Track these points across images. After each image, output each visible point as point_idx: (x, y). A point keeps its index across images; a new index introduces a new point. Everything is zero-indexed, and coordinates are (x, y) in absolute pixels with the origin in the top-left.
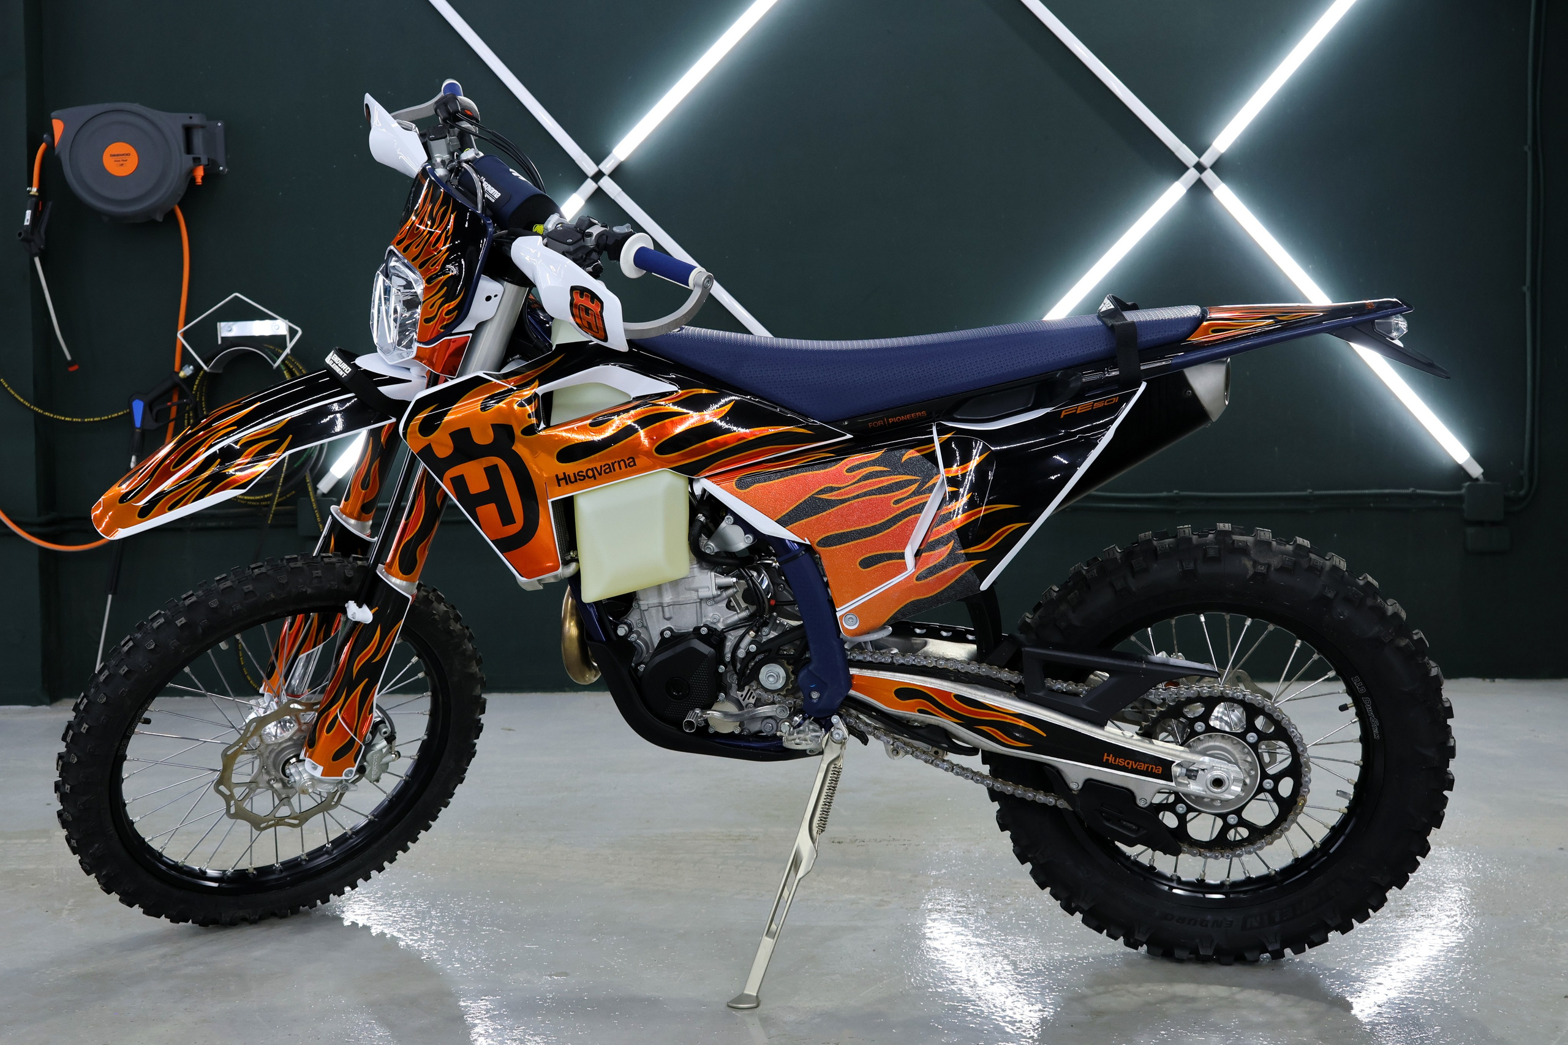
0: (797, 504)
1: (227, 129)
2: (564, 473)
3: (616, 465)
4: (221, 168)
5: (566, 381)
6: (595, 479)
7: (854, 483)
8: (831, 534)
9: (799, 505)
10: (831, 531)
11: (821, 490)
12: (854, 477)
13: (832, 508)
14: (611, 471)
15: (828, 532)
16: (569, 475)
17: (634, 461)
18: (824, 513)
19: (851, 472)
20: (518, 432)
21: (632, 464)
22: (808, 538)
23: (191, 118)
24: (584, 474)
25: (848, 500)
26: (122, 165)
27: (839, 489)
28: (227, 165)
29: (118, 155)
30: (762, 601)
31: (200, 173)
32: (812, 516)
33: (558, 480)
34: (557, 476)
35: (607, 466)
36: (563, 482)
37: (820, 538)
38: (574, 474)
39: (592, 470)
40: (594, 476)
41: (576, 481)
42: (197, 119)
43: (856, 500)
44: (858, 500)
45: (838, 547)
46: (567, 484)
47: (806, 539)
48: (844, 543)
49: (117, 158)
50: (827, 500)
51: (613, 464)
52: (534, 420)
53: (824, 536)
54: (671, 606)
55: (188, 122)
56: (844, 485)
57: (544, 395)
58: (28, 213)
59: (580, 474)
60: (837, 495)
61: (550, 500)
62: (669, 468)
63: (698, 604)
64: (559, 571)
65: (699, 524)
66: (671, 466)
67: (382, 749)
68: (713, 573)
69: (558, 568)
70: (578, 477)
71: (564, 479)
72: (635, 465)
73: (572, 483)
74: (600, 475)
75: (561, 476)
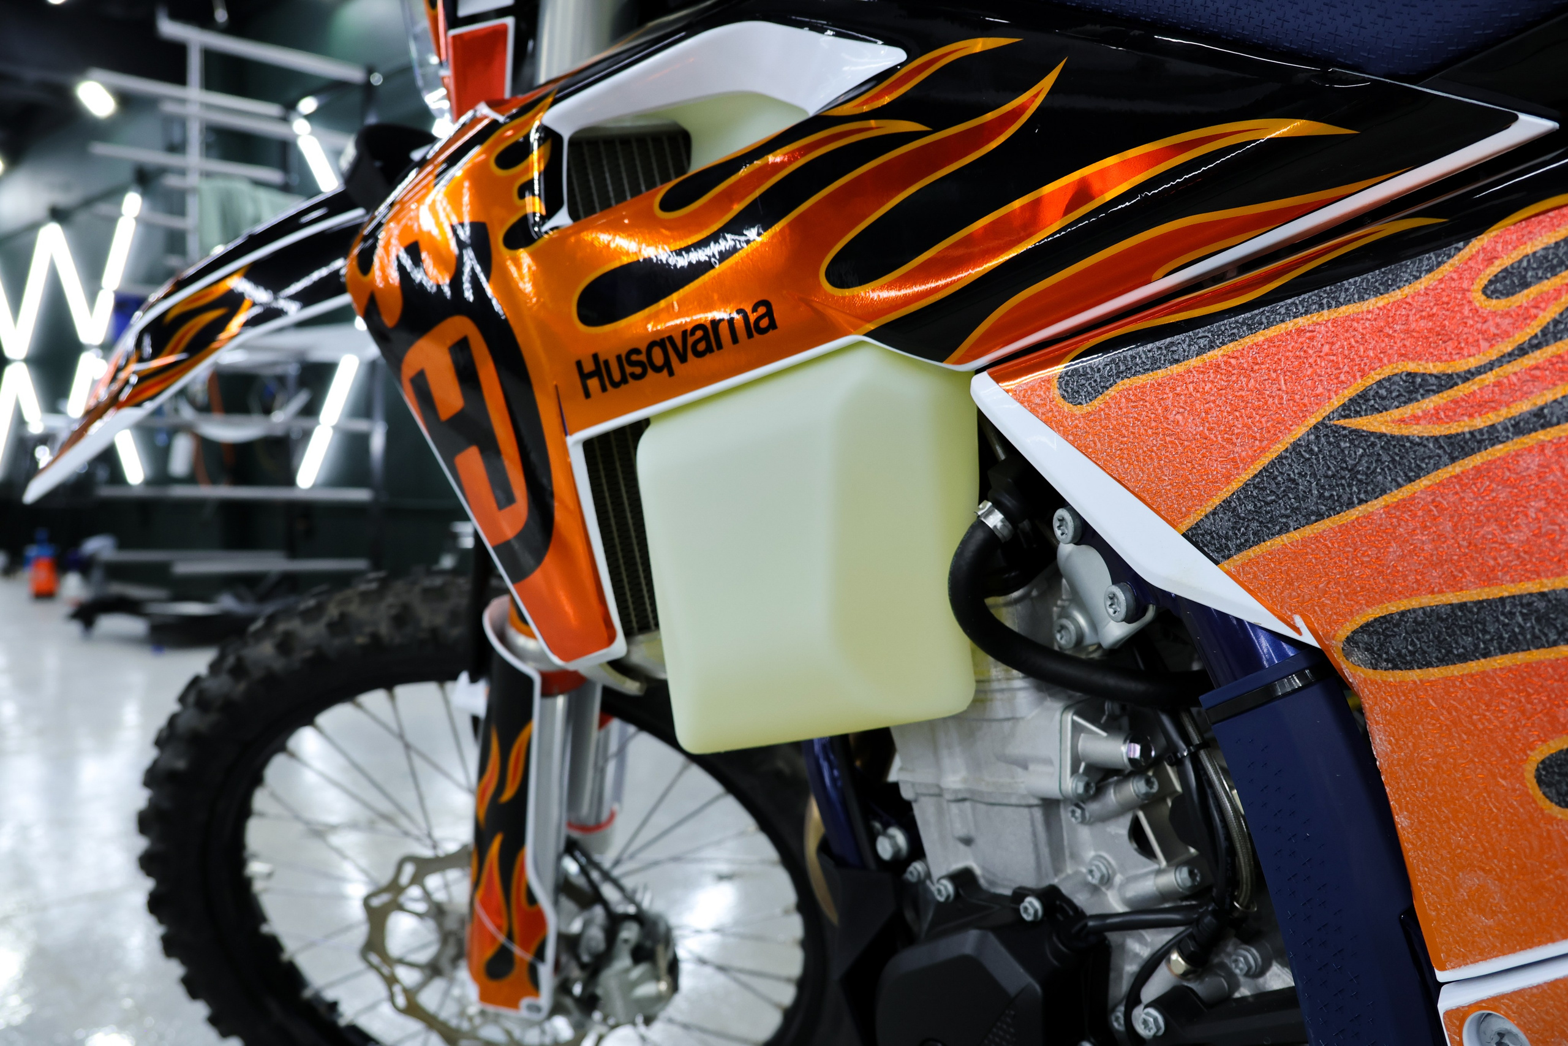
0: (1264, 461)
2: (595, 357)
3: (724, 328)
6: (671, 373)
7: (1522, 351)
8: (1404, 605)
9: (1272, 464)
10: (1402, 594)
11: (1363, 396)
12: (1525, 316)
13: (1410, 480)
14: (709, 349)
15: (1389, 595)
16: (606, 362)
17: (768, 315)
18: (1376, 505)
19: (1509, 293)
20: (497, 240)
21: (764, 323)
22: (1304, 617)
24: (643, 357)
25: (1491, 436)
27: (1447, 382)
30: (1223, 843)
32: (1320, 516)
33: (584, 377)
34: (579, 364)
35: (699, 334)
36: (593, 383)
37: (1360, 620)
38: (619, 357)
39: (662, 344)
40: (667, 364)
41: (624, 380)
43: (1530, 440)
44: (1541, 435)
45: (1435, 673)
46: (604, 389)
47: (1299, 621)
48: (1464, 658)
50: (1390, 441)
51: (715, 325)
52: (535, 205)
53: (1373, 613)
54: (967, 804)
56: (1472, 363)
59: (634, 357)
60: (1435, 416)
61: (575, 442)
62: (869, 334)
63: (1038, 813)
64: (619, 647)
65: (980, 535)
66: (871, 327)
67: (627, 971)
68: (1069, 717)
69: (611, 639)
70: (629, 369)
71: (596, 373)
72: (773, 325)
73: (616, 385)
74: (683, 359)
75: (589, 367)
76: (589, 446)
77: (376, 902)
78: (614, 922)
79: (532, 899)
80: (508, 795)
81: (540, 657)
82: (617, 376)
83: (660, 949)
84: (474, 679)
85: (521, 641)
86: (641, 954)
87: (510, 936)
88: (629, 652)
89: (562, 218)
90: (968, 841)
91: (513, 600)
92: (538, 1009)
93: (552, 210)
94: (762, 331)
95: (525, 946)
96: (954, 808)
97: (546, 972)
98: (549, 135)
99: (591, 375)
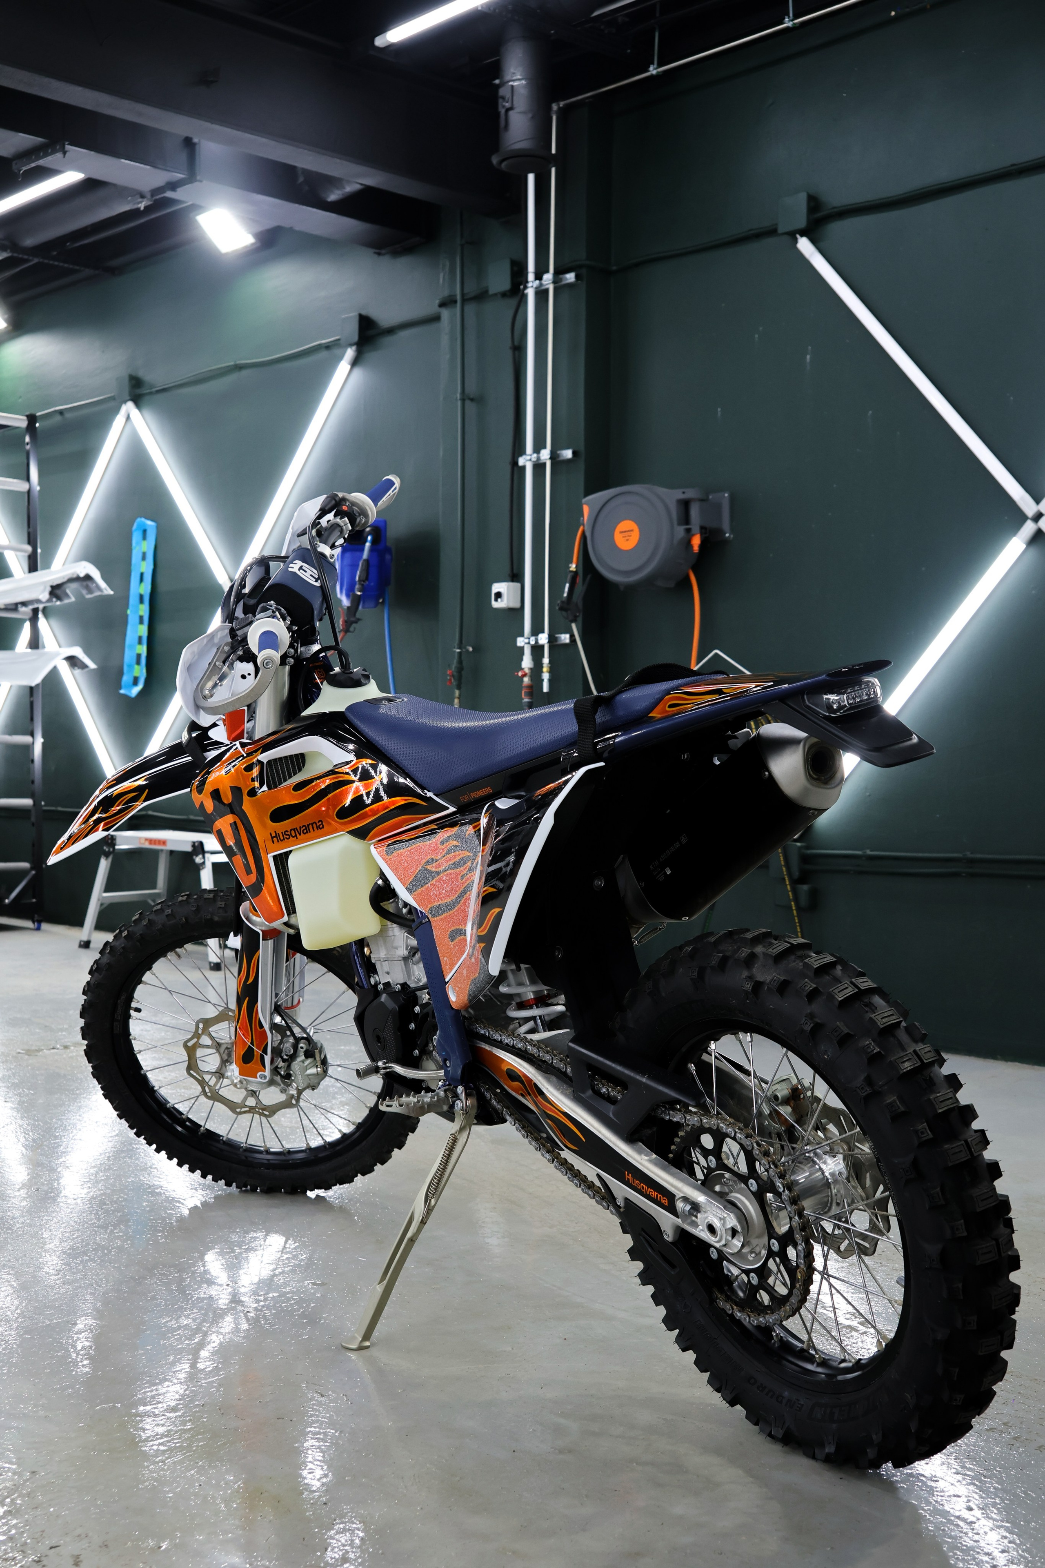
0: (416, 873)
1: (732, 499)
2: (275, 832)
3: (310, 826)
4: (727, 535)
5: (281, 750)
6: (297, 838)
11: (427, 862)
12: (444, 850)
13: (433, 879)
14: (307, 832)
16: (278, 834)
17: (322, 824)
18: (429, 884)
20: (245, 792)
21: (321, 826)
23: (684, 493)
24: (289, 833)
26: (628, 540)
27: (436, 861)
28: (732, 531)
29: (625, 532)
31: (696, 541)
32: (423, 886)
33: (272, 838)
34: (270, 834)
35: (303, 827)
36: (275, 839)
38: (282, 832)
39: (294, 830)
40: (296, 835)
41: (284, 839)
42: (690, 494)
44: (445, 873)
46: (278, 841)
48: (440, 915)
49: (624, 534)
51: (308, 825)
52: (257, 784)
53: (430, 906)
54: (387, 962)
55: (682, 496)
56: (439, 857)
57: (269, 762)
58: (567, 585)
59: (286, 833)
60: (435, 867)
61: (270, 857)
62: (347, 832)
63: (402, 962)
64: (285, 918)
65: (377, 886)
66: (348, 830)
67: (303, 1062)
68: (406, 934)
69: (283, 916)
70: (285, 836)
71: (276, 836)
72: (323, 827)
73: (282, 841)
74: (300, 834)
75: (274, 835)
76: (275, 857)
77: (190, 1044)
78: (297, 1040)
79: (261, 1026)
80: (250, 981)
81: (262, 924)
82: (282, 838)
83: (317, 1052)
84: (235, 935)
85: (254, 918)
86: (309, 1054)
87: (252, 1043)
88: (289, 920)
89: (265, 788)
90: (388, 973)
91: (251, 902)
92: (265, 1077)
93: (261, 786)
94: (321, 829)
95: (259, 1048)
96: (384, 963)
97: (267, 1059)
98: (260, 763)
99: (274, 837)
